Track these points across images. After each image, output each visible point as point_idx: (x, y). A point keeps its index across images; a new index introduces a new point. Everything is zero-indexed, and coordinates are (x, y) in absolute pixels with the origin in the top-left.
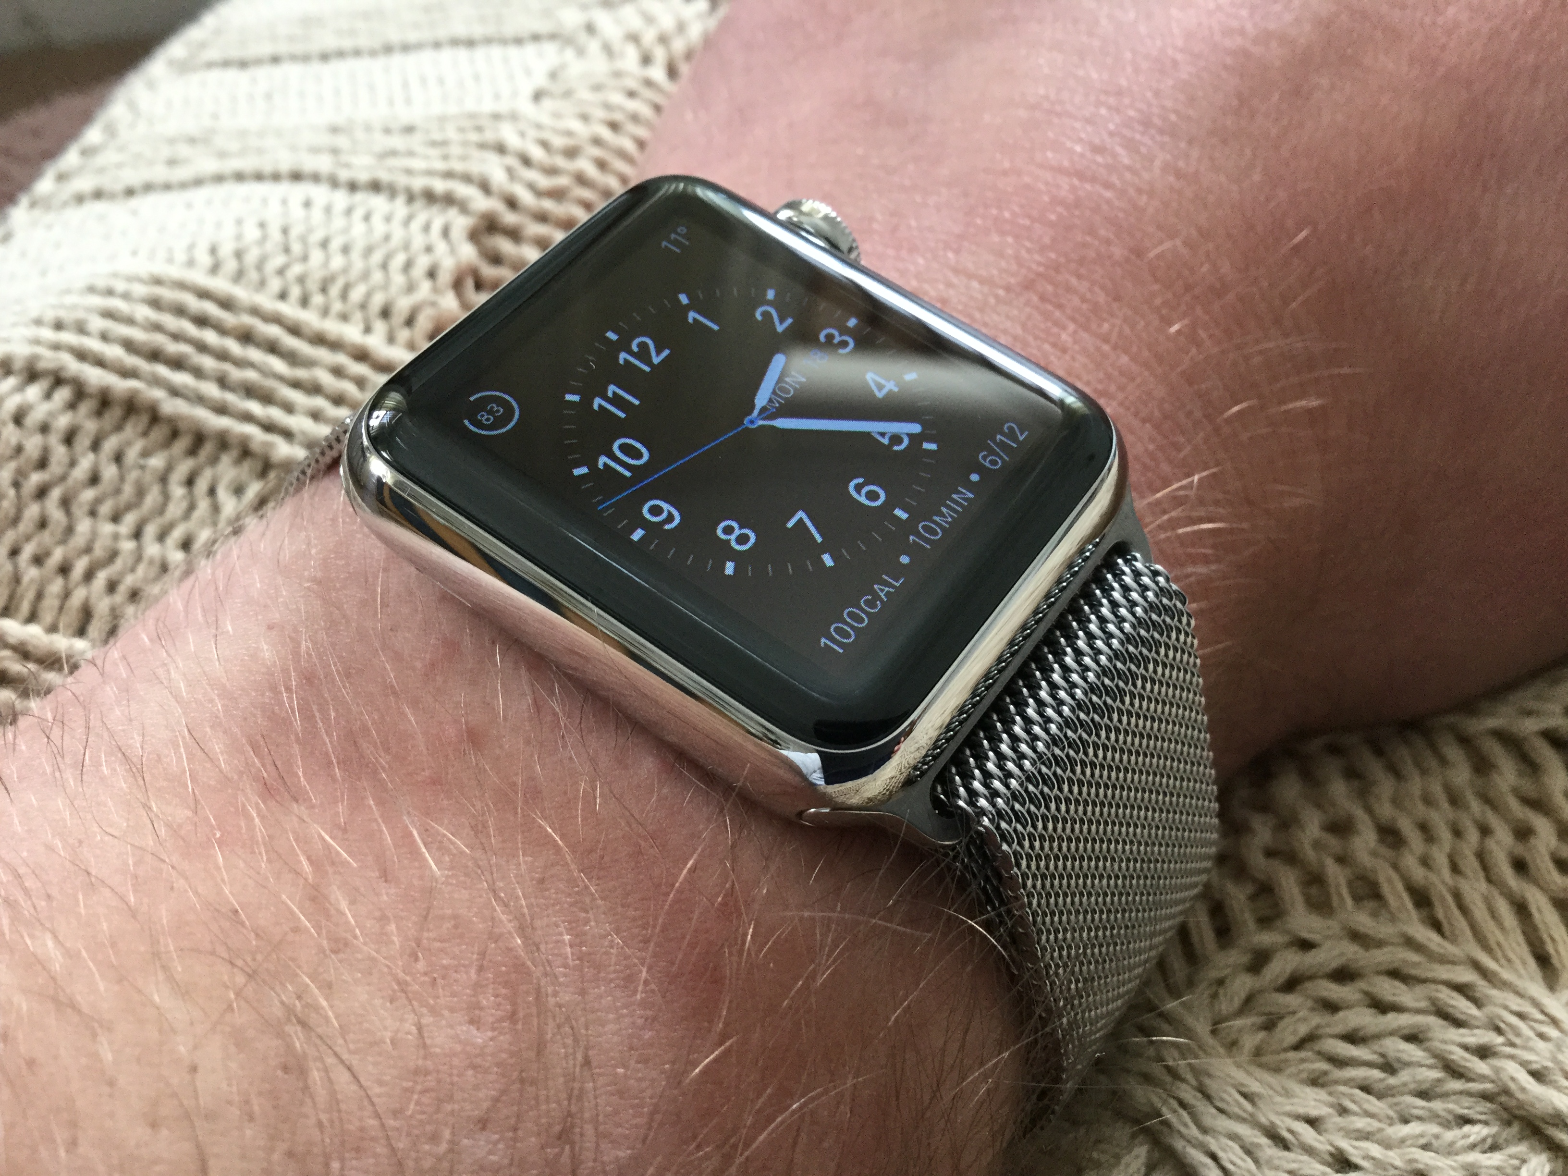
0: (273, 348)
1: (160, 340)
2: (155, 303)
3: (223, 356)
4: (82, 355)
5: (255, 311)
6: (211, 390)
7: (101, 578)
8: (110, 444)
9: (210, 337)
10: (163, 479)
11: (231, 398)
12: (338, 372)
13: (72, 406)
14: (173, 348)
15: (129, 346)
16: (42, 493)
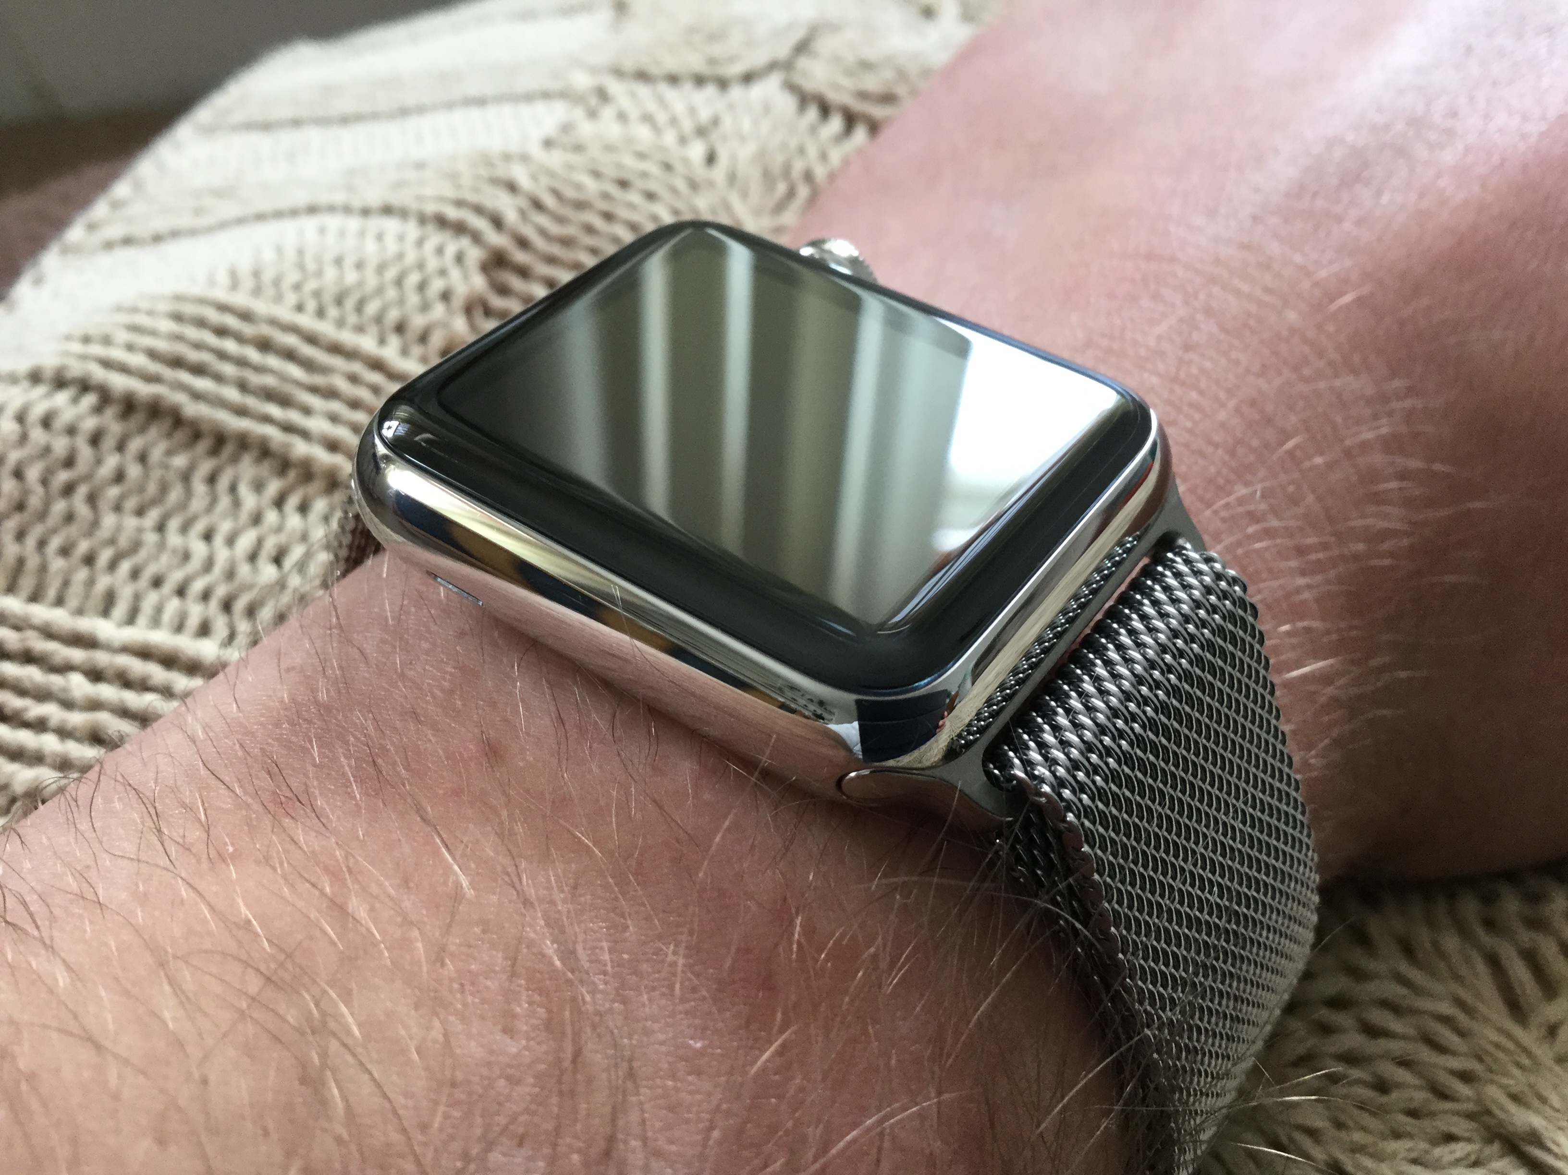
0: (290, 355)
1: (182, 349)
2: (178, 317)
3: (242, 362)
4: (107, 364)
5: (273, 322)
6: (232, 394)
7: (125, 567)
8: (135, 445)
9: (230, 346)
10: (186, 477)
11: (251, 402)
12: (353, 379)
13: (98, 409)
14: (194, 356)
15: (153, 354)
16: (68, 490)
